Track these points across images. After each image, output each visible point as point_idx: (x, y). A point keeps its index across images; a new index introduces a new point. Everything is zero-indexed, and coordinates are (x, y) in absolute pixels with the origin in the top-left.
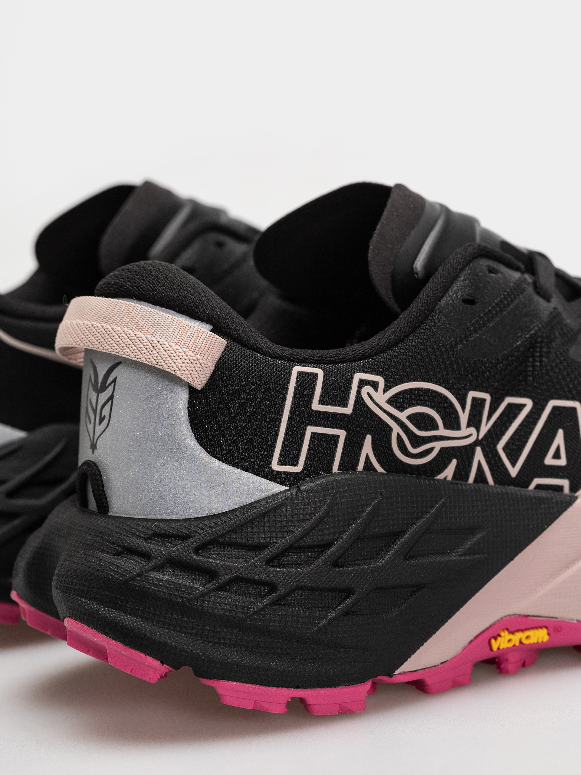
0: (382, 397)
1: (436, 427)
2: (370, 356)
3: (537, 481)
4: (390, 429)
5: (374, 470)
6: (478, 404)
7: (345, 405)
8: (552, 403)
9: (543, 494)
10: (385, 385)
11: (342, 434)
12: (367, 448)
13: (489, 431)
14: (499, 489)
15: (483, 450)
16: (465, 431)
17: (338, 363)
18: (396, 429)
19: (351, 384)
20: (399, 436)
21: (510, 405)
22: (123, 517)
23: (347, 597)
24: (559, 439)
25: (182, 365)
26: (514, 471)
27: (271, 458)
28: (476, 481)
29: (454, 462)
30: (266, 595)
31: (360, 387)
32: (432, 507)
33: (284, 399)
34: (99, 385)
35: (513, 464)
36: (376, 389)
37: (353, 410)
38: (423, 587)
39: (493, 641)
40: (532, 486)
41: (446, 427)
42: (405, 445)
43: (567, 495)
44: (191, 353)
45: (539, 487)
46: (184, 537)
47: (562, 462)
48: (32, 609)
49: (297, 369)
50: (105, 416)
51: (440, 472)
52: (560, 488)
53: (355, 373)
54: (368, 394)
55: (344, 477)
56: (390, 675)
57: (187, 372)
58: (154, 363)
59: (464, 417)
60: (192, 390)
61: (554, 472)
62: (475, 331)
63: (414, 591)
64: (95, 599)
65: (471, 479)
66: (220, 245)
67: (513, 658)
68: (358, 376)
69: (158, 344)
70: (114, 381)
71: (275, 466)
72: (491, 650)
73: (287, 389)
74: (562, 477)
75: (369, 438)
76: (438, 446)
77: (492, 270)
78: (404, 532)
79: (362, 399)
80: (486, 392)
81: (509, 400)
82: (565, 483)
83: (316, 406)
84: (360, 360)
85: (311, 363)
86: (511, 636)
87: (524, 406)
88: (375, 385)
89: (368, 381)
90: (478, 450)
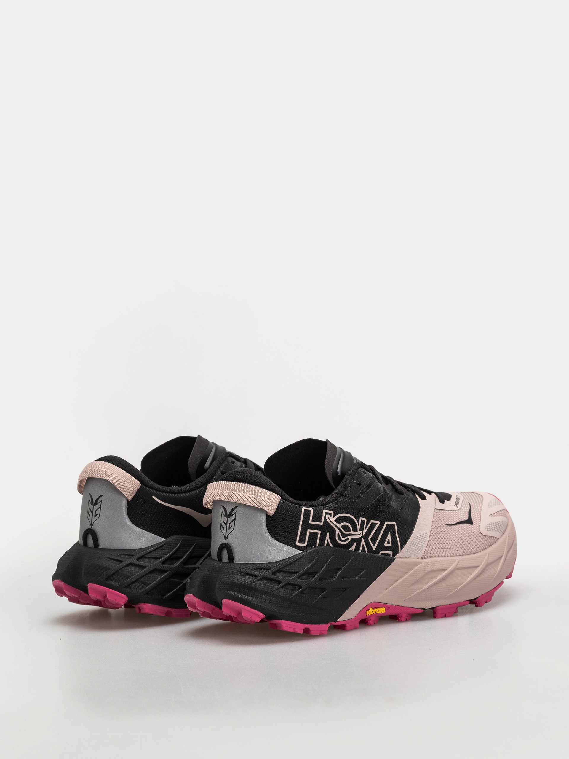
0: (333, 519)
1: (350, 531)
2: (328, 504)
3: (382, 552)
4: (336, 531)
5: (330, 546)
6: (363, 522)
7: (320, 522)
8: (387, 523)
9: (384, 556)
10: (334, 514)
11: (319, 532)
12: (328, 538)
13: (366, 533)
14: (370, 554)
15: (364, 540)
16: (359, 532)
17: (317, 506)
18: (338, 531)
19: (322, 514)
20: (338, 533)
21: (372, 523)
22: (239, 563)
23: (324, 591)
24: (389, 536)
25: (267, 506)
26: (374, 548)
27: (296, 541)
28: (362, 551)
29: (355, 543)
30: (298, 590)
31: (325, 515)
32: (350, 560)
33: (300, 519)
34: (228, 515)
35: (374, 546)
36: (331, 516)
37: (323, 524)
38: (347, 589)
39: (367, 611)
40: (380, 554)
41: (353, 531)
42: (340, 537)
43: (391, 557)
44: (270, 502)
45: (382, 554)
46: (268, 569)
47: (390, 545)
48: (199, 600)
49: (303, 508)
50: (232, 526)
51: (351, 547)
52: (389, 555)
53: (323, 510)
54: (328, 517)
55: (320, 548)
56: (335, 622)
57: (269, 509)
58: (256, 506)
59: (359, 527)
60: (268, 516)
61: (387, 548)
62: (361, 495)
63: (344, 590)
64: (237, 592)
65: (360, 551)
66: (233, 462)
67: (373, 619)
68: (325, 511)
69: (257, 499)
70: (236, 513)
71: (297, 544)
72: (366, 615)
73: (301, 516)
74: (390, 551)
75: (328, 534)
76: (350, 537)
77: (365, 473)
78: (341, 568)
79: (326, 519)
80: (365, 518)
81: (372, 521)
82: (391, 553)
83: (311, 522)
84: (324, 505)
85: (308, 506)
86: (373, 610)
87: (377, 523)
88: (330, 514)
89: (328, 513)
90: (363, 539)
